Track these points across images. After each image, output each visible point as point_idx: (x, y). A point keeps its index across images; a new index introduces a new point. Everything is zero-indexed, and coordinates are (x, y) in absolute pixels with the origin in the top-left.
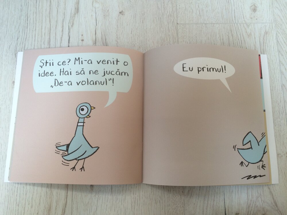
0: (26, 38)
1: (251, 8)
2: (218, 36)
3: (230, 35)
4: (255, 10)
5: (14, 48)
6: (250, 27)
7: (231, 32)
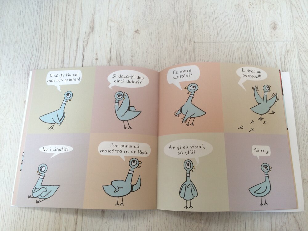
0: (40, 57)
1: (271, 26)
2: (236, 54)
3: (249, 54)
4: (275, 28)
5: (27, 68)
6: (270, 45)
7: (251, 50)
